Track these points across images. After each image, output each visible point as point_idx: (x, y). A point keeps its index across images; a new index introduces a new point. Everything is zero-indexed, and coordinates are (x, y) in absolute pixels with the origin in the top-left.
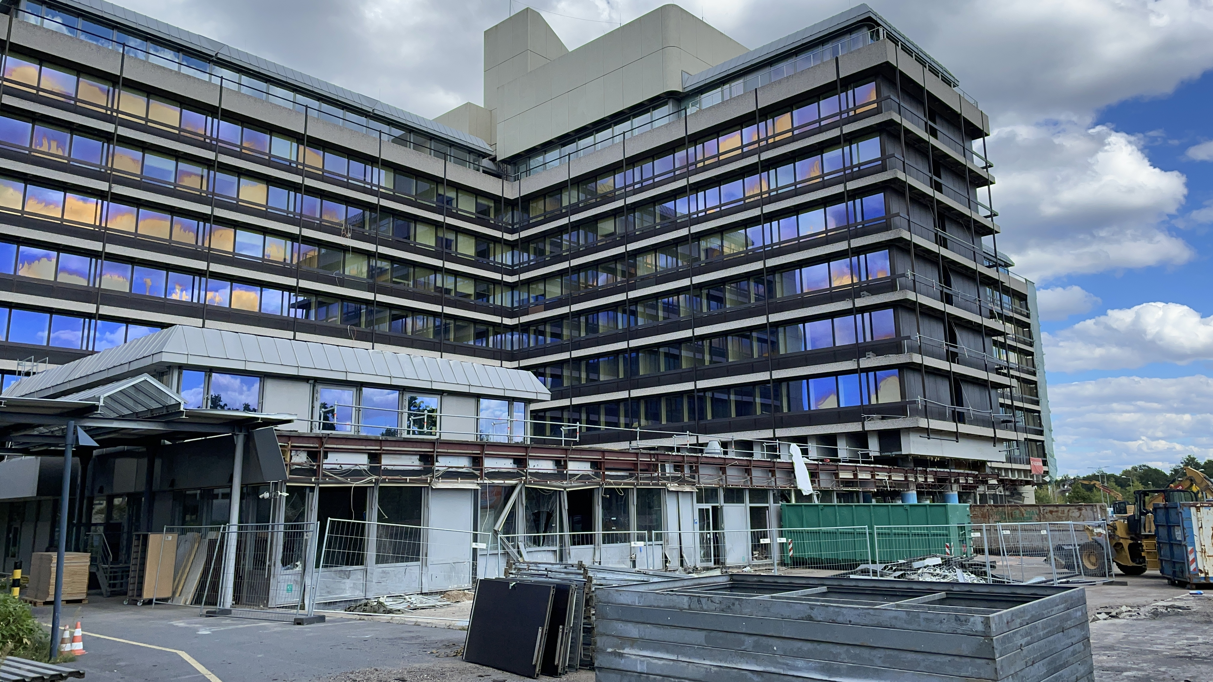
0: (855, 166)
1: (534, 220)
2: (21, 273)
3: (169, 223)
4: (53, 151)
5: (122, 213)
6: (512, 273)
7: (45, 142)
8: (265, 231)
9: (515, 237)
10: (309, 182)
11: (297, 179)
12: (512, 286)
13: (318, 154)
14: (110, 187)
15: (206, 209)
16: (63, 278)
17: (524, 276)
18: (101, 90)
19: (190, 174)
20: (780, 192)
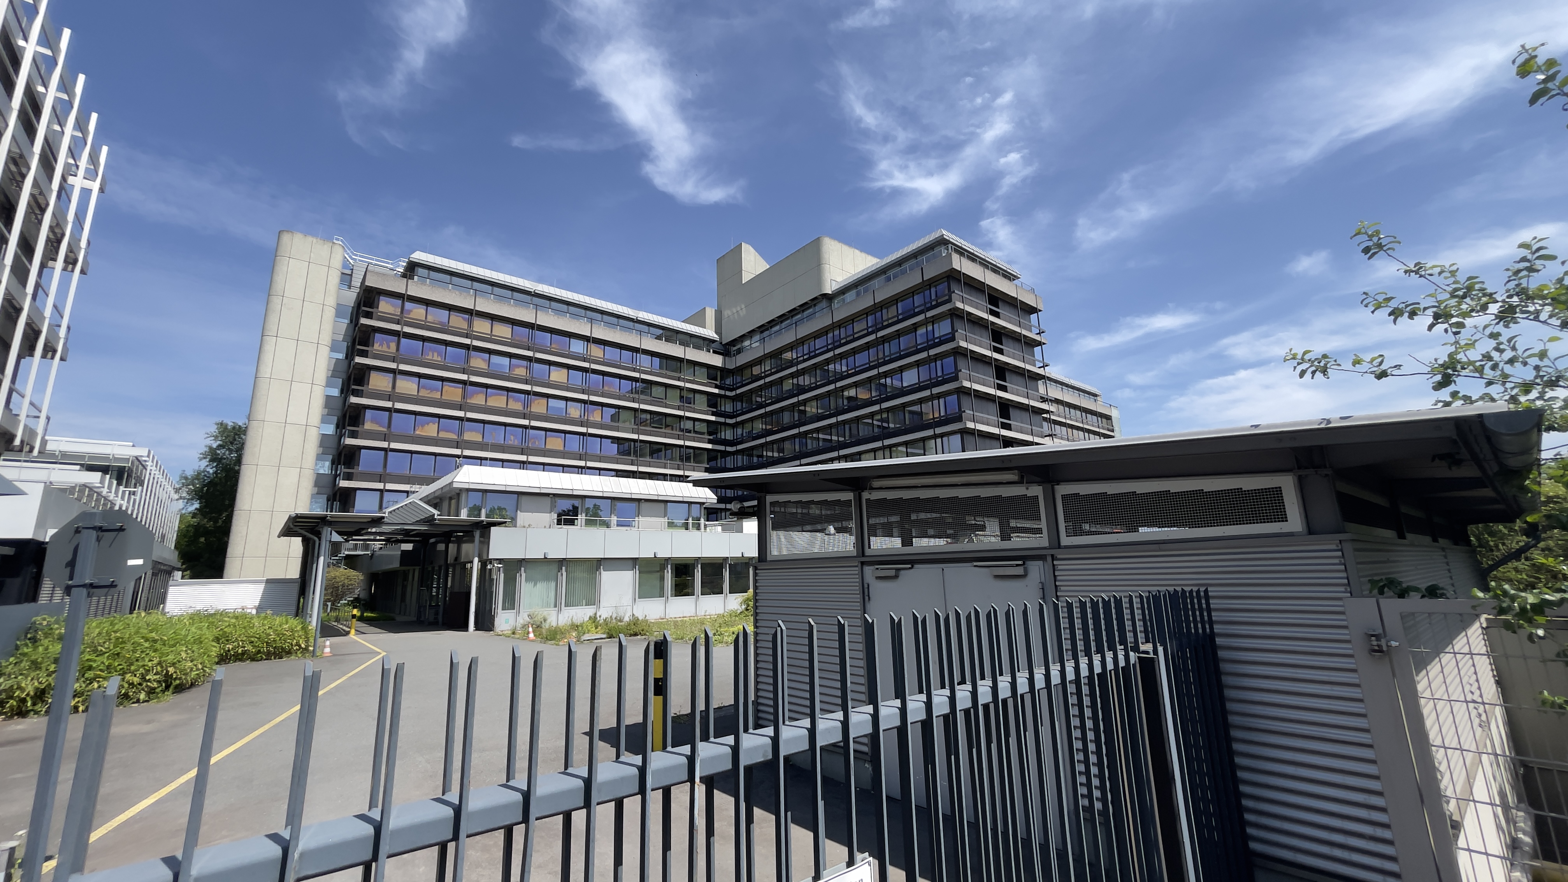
0: (937, 338)
1: (747, 381)
2: (417, 432)
3: (506, 398)
4: (435, 358)
5: (477, 393)
6: (731, 417)
7: (431, 354)
8: (567, 399)
9: (733, 393)
10: (594, 366)
11: (586, 365)
12: (734, 426)
13: (600, 348)
14: (468, 378)
15: (527, 387)
16: (443, 435)
17: (739, 419)
18: (464, 319)
19: (518, 366)
20: (892, 357)
